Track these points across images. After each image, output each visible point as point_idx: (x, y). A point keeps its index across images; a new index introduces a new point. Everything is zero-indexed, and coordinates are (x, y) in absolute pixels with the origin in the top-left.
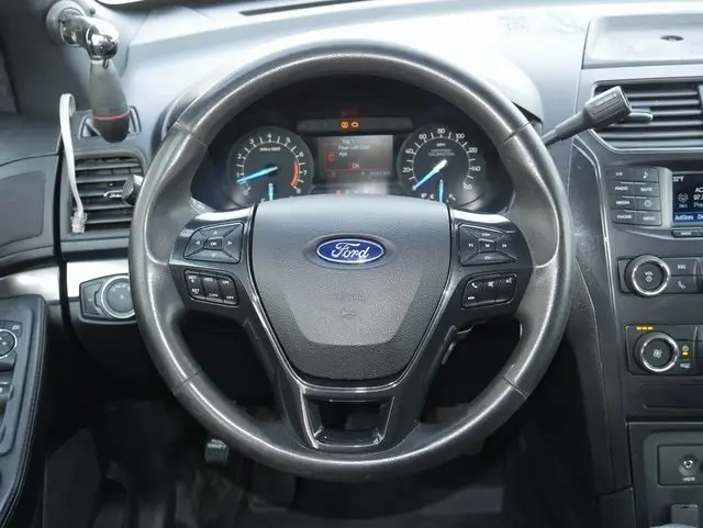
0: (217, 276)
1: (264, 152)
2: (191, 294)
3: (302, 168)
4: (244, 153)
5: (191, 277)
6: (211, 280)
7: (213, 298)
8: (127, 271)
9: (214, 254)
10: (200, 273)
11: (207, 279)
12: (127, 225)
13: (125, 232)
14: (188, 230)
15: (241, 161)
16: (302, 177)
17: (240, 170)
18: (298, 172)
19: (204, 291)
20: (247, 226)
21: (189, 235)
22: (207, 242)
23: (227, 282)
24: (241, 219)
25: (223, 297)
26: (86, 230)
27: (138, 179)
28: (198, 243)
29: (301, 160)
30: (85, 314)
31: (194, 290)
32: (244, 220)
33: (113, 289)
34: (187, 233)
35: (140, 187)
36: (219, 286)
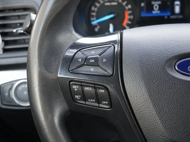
0: (95, 86)
1: (108, 6)
2: (74, 100)
3: (130, 15)
4: (96, 6)
5: (74, 87)
6: (90, 89)
7: (92, 103)
8: (26, 77)
9: (92, 69)
10: (82, 84)
11: (87, 89)
12: (26, 49)
13: (24, 53)
14: (71, 50)
15: (94, 11)
16: (130, 20)
17: (93, 16)
18: (127, 17)
19: (85, 97)
20: (117, 48)
21: (72, 54)
22: (86, 59)
23: (103, 91)
24: (111, 42)
25: (98, 101)
26: (3, 52)
27: (33, 16)
28: (80, 60)
29: (129, 10)
30: (4, 103)
31: (77, 97)
32: (115, 42)
33: (20, 88)
34: (70, 53)
35: (34, 21)
36: (96, 93)
